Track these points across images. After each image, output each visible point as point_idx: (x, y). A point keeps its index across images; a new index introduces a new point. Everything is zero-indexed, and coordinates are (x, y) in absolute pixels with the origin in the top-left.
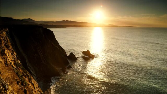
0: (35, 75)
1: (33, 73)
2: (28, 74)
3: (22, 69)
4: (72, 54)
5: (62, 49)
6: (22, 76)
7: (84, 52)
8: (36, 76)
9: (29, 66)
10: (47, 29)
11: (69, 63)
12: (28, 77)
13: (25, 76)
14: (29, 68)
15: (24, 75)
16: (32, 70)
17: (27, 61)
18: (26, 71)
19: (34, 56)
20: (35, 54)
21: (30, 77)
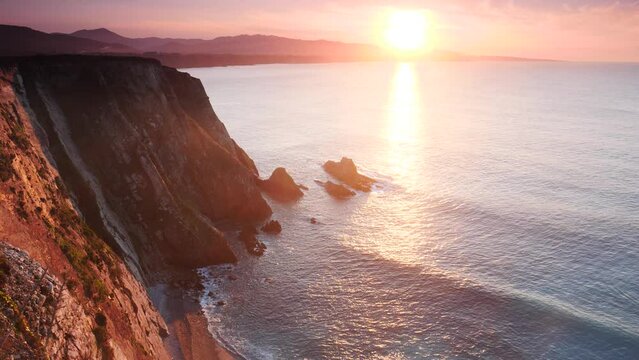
0: (135, 257)
1: (126, 252)
2: (108, 252)
3: (85, 233)
4: (280, 173)
5: (240, 152)
6: (84, 262)
7: (329, 167)
8: (137, 262)
9: (109, 223)
10: (179, 70)
11: (268, 212)
12: (109, 263)
13: (97, 262)
14: (109, 229)
15: (90, 257)
16: (123, 238)
17: (100, 201)
18: (100, 240)
19: (128, 180)
20: (133, 176)
21: (114, 267)
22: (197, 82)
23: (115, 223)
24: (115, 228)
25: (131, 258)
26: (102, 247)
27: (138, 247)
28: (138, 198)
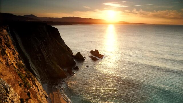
0: (39, 76)
1: (37, 75)
2: (32, 75)
3: (25, 70)
4: (79, 54)
5: (68, 48)
6: (25, 78)
7: (92, 52)
8: (40, 78)
9: (32, 67)
10: (52, 26)
11: (76, 64)
12: (32, 78)
13: (28, 78)
14: (32, 69)
15: (26, 76)
16: (36, 71)
17: (30, 61)
18: (30, 72)
20: (39, 54)
21: (33, 79)
22: (57, 29)
23: (34, 67)
24: (34, 69)
25: (38, 77)
26: (30, 74)
27: (40, 73)
28: (40, 60)
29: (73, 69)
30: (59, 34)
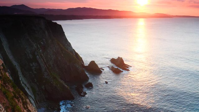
0: (33, 97)
1: (29, 94)
2: (22, 95)
3: (13, 87)
4: (93, 63)
5: (77, 54)
6: (12, 98)
7: (113, 61)
8: (34, 99)
9: (23, 83)
10: (53, 21)
11: (87, 78)
12: (22, 99)
13: (18, 98)
14: (23, 85)
15: (15, 96)
16: (28, 88)
17: (20, 74)
18: (19, 90)
19: (31, 65)
20: (34, 63)
21: (25, 100)
22: (60, 26)
23: (25, 82)
24: (25, 85)
25: (31, 97)
26: (20, 92)
27: (34, 92)
28: (35, 72)
29: (83, 86)
30: (63, 33)
